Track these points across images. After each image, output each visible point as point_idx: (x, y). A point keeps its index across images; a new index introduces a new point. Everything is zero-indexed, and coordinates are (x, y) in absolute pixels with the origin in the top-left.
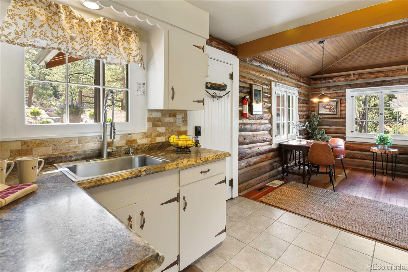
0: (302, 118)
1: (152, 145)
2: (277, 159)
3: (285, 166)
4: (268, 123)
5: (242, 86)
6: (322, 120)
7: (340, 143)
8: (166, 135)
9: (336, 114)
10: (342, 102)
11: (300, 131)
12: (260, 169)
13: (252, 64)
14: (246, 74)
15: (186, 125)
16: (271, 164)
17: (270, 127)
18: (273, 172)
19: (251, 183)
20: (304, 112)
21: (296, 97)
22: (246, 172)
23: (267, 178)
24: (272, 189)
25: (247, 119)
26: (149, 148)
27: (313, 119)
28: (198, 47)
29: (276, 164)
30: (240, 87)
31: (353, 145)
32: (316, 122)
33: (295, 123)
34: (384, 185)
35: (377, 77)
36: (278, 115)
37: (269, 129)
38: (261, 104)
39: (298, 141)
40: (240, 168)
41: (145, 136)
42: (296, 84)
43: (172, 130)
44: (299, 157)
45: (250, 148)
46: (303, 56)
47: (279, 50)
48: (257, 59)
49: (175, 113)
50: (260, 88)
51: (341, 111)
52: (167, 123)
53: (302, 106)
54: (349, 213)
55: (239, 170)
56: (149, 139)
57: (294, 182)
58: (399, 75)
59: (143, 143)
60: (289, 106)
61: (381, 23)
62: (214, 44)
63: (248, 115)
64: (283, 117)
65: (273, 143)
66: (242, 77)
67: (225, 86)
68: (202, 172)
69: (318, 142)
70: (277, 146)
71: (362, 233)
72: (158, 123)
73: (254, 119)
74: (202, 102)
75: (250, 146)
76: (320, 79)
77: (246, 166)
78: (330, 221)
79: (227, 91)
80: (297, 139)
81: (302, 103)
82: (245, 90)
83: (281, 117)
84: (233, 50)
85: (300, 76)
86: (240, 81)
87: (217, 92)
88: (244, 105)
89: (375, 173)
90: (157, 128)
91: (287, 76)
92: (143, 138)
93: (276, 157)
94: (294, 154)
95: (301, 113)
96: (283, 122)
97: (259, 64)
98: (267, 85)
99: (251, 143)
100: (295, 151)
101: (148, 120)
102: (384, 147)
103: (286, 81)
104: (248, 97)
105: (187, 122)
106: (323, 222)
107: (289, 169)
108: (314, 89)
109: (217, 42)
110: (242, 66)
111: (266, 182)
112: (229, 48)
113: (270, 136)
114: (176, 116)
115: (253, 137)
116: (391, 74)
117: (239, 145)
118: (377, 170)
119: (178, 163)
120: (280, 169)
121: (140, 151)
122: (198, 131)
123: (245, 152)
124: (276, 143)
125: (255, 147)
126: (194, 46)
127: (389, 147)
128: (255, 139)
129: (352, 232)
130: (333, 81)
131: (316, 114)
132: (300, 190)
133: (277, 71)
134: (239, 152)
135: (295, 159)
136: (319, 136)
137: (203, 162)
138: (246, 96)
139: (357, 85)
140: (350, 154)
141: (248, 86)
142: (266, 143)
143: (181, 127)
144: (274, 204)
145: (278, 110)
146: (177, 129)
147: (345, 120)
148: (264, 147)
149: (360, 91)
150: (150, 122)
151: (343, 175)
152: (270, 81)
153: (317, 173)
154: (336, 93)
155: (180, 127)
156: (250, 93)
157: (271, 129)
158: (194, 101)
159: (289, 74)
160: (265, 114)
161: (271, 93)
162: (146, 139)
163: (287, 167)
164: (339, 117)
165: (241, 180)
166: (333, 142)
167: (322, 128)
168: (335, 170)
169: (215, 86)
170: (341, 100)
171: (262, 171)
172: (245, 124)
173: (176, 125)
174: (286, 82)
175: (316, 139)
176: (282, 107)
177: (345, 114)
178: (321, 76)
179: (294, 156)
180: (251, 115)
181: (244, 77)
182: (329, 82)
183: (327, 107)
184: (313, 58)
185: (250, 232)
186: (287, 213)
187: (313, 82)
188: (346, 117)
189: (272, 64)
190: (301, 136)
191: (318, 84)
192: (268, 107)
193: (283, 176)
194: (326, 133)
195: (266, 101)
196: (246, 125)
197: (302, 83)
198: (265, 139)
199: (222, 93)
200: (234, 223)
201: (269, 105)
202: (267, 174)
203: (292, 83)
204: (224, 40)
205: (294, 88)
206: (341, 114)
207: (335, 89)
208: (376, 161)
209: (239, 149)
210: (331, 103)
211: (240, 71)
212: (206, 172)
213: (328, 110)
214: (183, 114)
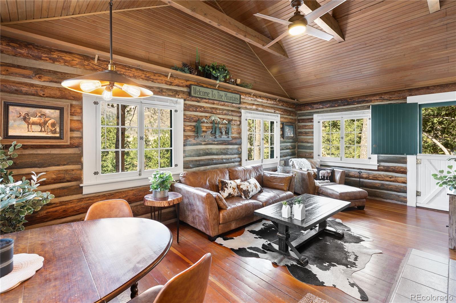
9: (60, 138)
10: (73, 111)
51: (71, 130)
58: (160, 81)
147: (82, 150)
164: (68, 143)
170: (72, 105)
177: (82, 137)
188: (82, 144)
206: (70, 138)
210: (47, 112)
213: (38, 128)
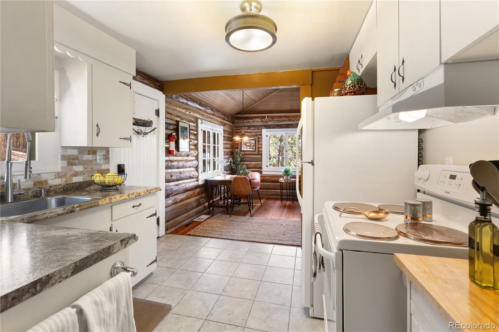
0: (227, 154)
1: (67, 185)
2: (203, 195)
3: (212, 201)
4: (195, 160)
5: (168, 122)
6: (244, 156)
7: (257, 177)
8: (84, 174)
9: (255, 151)
10: (259, 140)
11: (225, 167)
12: (187, 206)
13: (178, 101)
14: (173, 111)
15: (109, 163)
16: (198, 200)
17: (196, 163)
18: (200, 208)
19: (177, 220)
20: (229, 149)
21: (221, 134)
22: (172, 210)
23: (194, 214)
24: (199, 223)
25: (173, 156)
26: (64, 189)
27: (236, 155)
28: (125, 84)
29: (203, 199)
30: (166, 123)
31: (268, 178)
32: (239, 158)
33: (220, 159)
34: (286, 208)
35: (284, 121)
36: (204, 151)
37: (196, 166)
38: (187, 140)
39: (223, 176)
40: (167, 206)
41: (58, 175)
42: (221, 122)
43: (92, 168)
44: (224, 192)
45: (177, 185)
46: (226, 97)
47: (205, 93)
48: (184, 96)
49: (95, 150)
50: (186, 126)
51: (259, 148)
52: (86, 160)
53: (227, 144)
54: (260, 230)
55: (165, 208)
56: (64, 179)
57: (219, 214)
58: (297, 120)
59: (56, 183)
60: (214, 143)
61: (277, 86)
62: (138, 78)
63: (175, 152)
64: (209, 154)
65: (199, 180)
66: (169, 113)
67: (151, 122)
68: (134, 207)
69: (240, 176)
70: (203, 182)
71: (267, 242)
72: (74, 161)
73: (180, 156)
74: (130, 139)
75: (176, 183)
76: (241, 118)
77: (172, 204)
78: (246, 239)
79: (153, 128)
80: (222, 175)
81: (226, 140)
82: (172, 127)
83: (207, 154)
84: (159, 85)
85: (225, 115)
86: (166, 118)
87: (143, 129)
88: (171, 143)
89: (282, 200)
90: (73, 166)
91: (213, 115)
92: (55, 178)
93: (202, 193)
94: (220, 189)
95: (226, 150)
96: (209, 158)
97: (185, 102)
98: (194, 123)
99: (178, 180)
100: (220, 186)
101: (62, 158)
102: (287, 177)
103: (212, 118)
104: (175, 134)
105: (109, 160)
106: (241, 240)
107: (215, 203)
108: (237, 127)
109: (142, 76)
110: (169, 103)
111: (193, 218)
112: (155, 84)
113: (197, 173)
114: (96, 153)
115: (180, 174)
116: (292, 119)
117: (165, 183)
118: (283, 197)
119: (111, 199)
120: (207, 204)
121: (52, 193)
122: (122, 169)
123: (172, 189)
124: (202, 179)
125: (182, 184)
126: (120, 82)
127: (291, 178)
128: (182, 176)
129: (260, 242)
130: (253, 121)
131: (239, 151)
132: (224, 220)
133: (204, 109)
134: (166, 189)
135: (220, 194)
136: (241, 172)
137: (136, 196)
138: (173, 133)
139: (270, 126)
140: (266, 185)
141: (175, 123)
142: (192, 179)
143: (103, 165)
144: (201, 235)
145: (204, 146)
146: (98, 168)
147: (262, 156)
148: (191, 183)
149: (272, 132)
150: (65, 160)
151: (259, 204)
152: (197, 119)
153: (240, 204)
154: (255, 132)
155: (100, 165)
156: (177, 130)
157: (197, 166)
158: (120, 138)
159: (214, 112)
160: (192, 151)
161: (197, 131)
162: (60, 179)
163: (213, 202)
164: (257, 153)
165: (168, 218)
166: (251, 175)
167: (244, 164)
168: (253, 200)
169: (140, 122)
170: (259, 138)
171: (189, 207)
172: (171, 161)
173: (96, 162)
174: (212, 120)
175: (239, 174)
176: (208, 143)
177: (262, 151)
178: (241, 116)
179: (220, 191)
180: (178, 152)
181: (171, 114)
182: (249, 122)
183: (248, 144)
184: (236, 99)
185: (179, 260)
186: (213, 239)
187: (236, 121)
188: (262, 154)
189: (198, 102)
190: (225, 172)
191: (240, 122)
192: (195, 144)
193: (209, 211)
194: (248, 168)
195: (193, 137)
196: (173, 162)
197: (227, 121)
198: (192, 176)
199: (148, 129)
200: (163, 256)
201: (196, 142)
202: (194, 210)
203: (218, 121)
204: (149, 74)
205: (220, 126)
206: (258, 151)
207: (254, 129)
208: (282, 190)
209: (166, 186)
210: (251, 141)
211: (166, 107)
212: (138, 206)
213: (248, 147)
214: (105, 151)
